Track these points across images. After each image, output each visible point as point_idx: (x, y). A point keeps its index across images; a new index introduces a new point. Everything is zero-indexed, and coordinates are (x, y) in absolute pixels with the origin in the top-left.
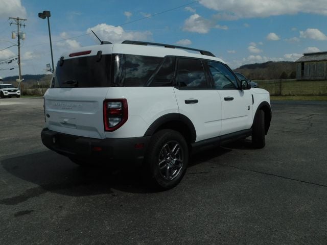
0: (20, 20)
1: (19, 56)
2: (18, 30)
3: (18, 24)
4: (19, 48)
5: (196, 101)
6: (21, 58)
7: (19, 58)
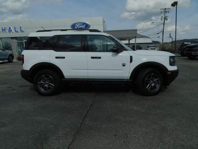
0: (166, 10)
1: (163, 30)
2: (165, 15)
3: (165, 12)
4: (164, 25)
5: (64, 58)
6: (164, 31)
7: (163, 31)
